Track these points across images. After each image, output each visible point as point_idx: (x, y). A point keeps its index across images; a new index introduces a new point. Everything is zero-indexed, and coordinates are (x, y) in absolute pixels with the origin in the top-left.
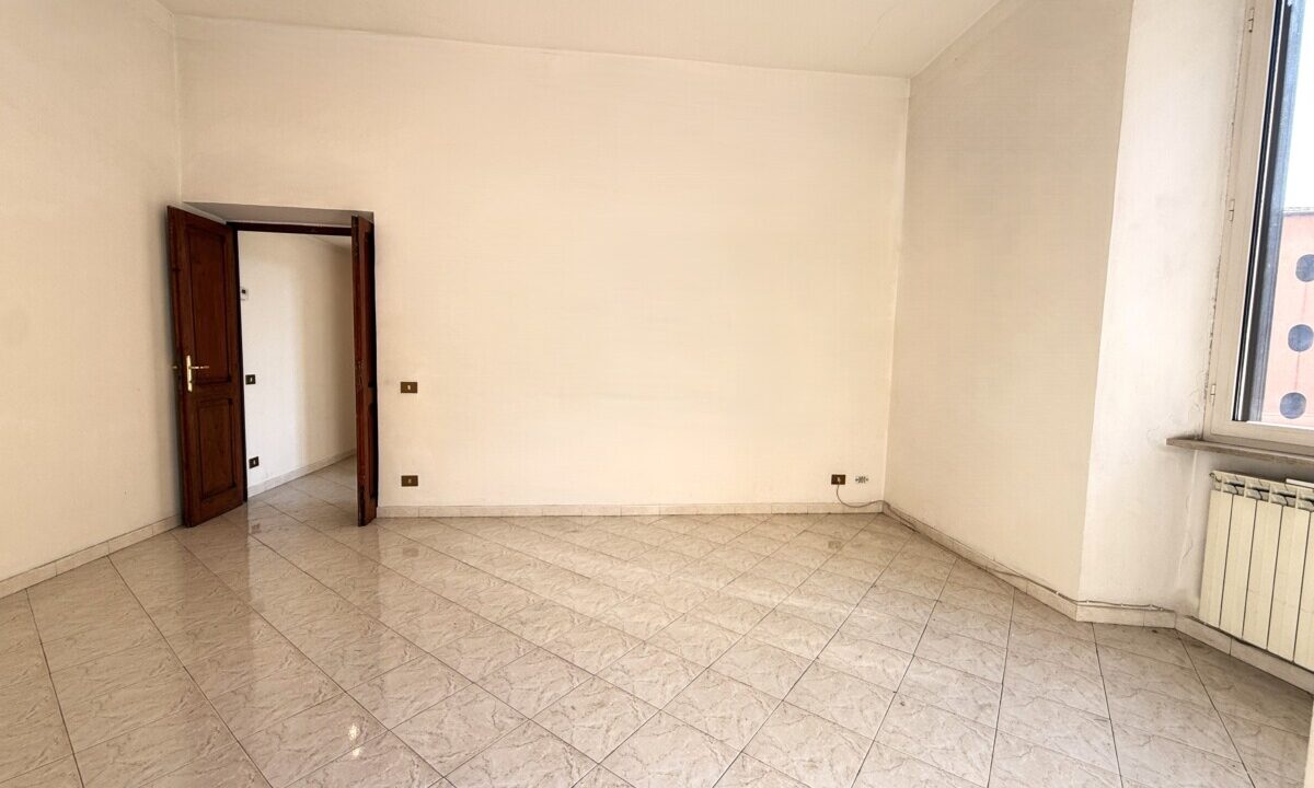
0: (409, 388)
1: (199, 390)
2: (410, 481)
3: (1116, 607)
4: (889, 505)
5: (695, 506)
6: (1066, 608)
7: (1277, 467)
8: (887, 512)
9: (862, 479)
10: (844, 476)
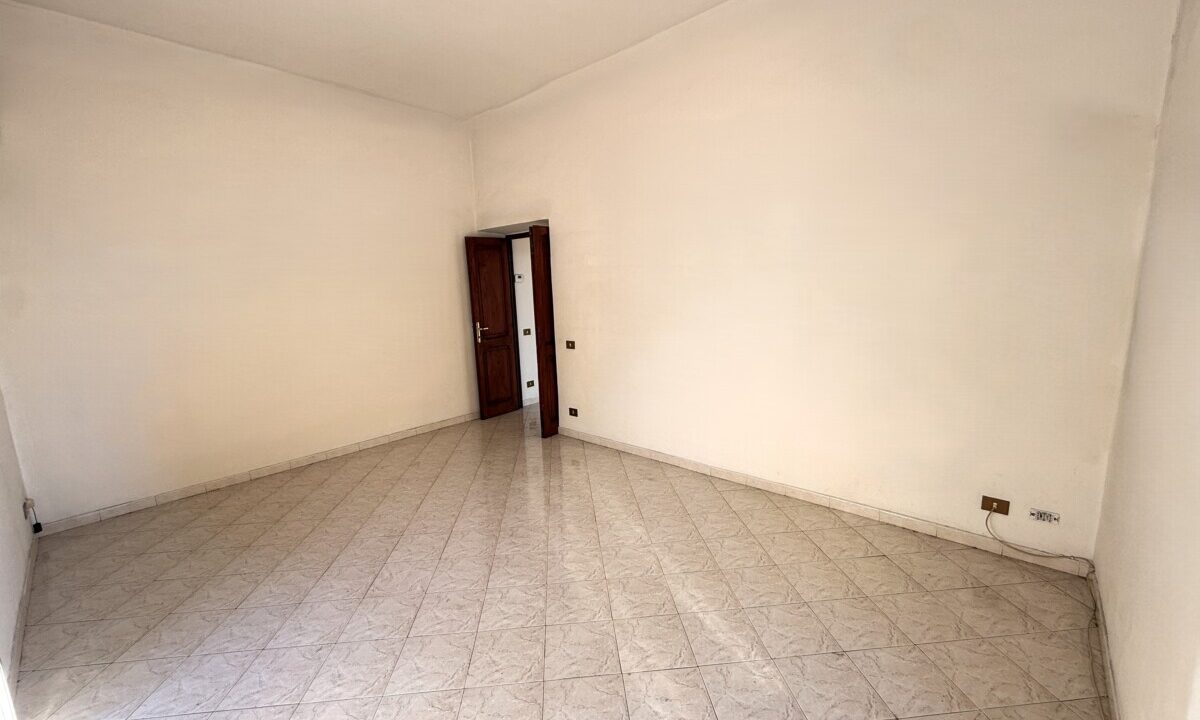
1: (485, 341)
4: (1094, 571)
9: (1043, 515)
10: (1006, 503)
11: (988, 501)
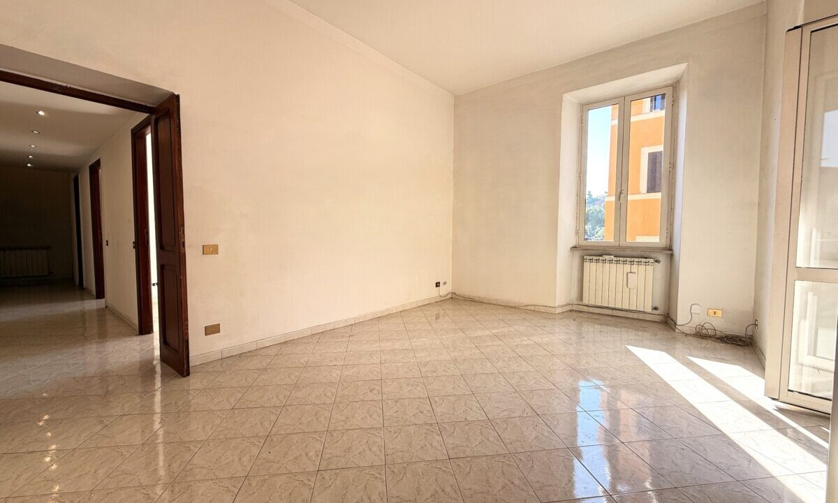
0: (210, 250)
2: (212, 330)
3: (563, 306)
4: (455, 293)
5: (388, 310)
6: (552, 310)
7: (600, 252)
8: (454, 296)
9: (445, 283)
10: (439, 283)
11: (437, 283)
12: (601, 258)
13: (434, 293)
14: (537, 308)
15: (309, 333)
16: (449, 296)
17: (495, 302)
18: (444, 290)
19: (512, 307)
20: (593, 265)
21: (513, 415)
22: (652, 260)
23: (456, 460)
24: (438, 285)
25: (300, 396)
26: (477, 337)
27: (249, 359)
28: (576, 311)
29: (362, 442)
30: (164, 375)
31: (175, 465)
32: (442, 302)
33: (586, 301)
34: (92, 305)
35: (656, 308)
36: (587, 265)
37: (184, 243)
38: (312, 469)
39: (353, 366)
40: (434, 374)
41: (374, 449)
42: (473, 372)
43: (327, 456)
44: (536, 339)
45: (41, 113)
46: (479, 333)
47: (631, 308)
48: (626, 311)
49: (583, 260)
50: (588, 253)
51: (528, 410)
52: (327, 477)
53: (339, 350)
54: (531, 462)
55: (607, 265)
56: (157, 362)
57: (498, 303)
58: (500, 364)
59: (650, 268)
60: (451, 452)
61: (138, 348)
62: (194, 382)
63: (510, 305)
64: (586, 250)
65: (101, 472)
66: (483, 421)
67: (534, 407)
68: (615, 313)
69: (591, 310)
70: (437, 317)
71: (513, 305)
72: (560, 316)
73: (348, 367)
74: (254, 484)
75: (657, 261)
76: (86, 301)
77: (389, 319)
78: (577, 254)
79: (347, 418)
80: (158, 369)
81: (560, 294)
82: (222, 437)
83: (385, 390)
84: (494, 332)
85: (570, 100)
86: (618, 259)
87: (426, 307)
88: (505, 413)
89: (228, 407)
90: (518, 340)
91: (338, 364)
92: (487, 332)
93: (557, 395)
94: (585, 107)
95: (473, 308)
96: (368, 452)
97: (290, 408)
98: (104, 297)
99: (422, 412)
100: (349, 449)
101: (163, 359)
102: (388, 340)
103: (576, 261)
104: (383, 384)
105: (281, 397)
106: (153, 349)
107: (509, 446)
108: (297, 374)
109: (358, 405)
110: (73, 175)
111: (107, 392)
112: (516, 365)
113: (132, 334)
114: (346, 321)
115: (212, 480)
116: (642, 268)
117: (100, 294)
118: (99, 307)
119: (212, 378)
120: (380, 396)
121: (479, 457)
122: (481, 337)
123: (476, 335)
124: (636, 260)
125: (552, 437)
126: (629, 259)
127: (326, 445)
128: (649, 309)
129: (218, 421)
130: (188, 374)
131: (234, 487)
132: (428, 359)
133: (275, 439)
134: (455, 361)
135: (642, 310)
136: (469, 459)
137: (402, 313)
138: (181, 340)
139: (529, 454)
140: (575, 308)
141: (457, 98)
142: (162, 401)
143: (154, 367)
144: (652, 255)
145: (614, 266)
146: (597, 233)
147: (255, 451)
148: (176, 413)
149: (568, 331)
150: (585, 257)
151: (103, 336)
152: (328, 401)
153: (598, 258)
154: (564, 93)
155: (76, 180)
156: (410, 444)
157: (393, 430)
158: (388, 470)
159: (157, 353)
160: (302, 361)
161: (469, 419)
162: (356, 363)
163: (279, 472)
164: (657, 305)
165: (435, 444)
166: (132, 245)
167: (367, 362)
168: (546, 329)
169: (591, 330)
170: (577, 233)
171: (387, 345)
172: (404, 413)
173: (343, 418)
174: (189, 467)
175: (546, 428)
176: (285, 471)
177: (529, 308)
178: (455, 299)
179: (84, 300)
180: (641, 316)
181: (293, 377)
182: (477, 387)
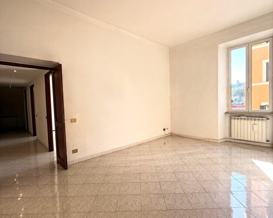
0: (73, 121)
2: (75, 151)
3: (222, 139)
5: (143, 141)
6: (216, 141)
7: (239, 115)
8: (172, 134)
9: (167, 129)
10: (165, 129)
11: (164, 129)
12: (240, 117)
13: (163, 133)
14: (209, 140)
15: (111, 152)
16: (170, 134)
17: (190, 137)
18: (167, 132)
19: (198, 140)
20: (236, 121)
21: (196, 192)
22: (265, 119)
23: (169, 211)
24: (164, 130)
25: (108, 179)
26: (181, 154)
27: (88, 163)
28: (229, 142)
29: (132, 201)
30: (58, 169)
31: (64, 206)
32: (166, 137)
33: (233, 137)
34: (32, 139)
35: (268, 141)
36: (233, 121)
37: (64, 119)
38: (113, 210)
39: (129, 167)
40: (162, 171)
41: (137, 204)
42: (179, 171)
43: (119, 206)
44: (208, 155)
45: (15, 71)
46: (182, 152)
47: (255, 141)
48: (253, 142)
49: (231, 119)
50: (233, 115)
51: (202, 190)
52: (119, 214)
53: (123, 159)
54: (202, 213)
55: (243, 121)
56: (56, 163)
57: (192, 137)
58: (191, 168)
59: (264, 122)
60: (168, 207)
61: (49, 157)
62: (69, 172)
63: (197, 139)
64: (232, 114)
65: (40, 207)
66: (182, 194)
67: (205, 188)
68: (248, 143)
69: (235, 141)
70: (165, 144)
71: (198, 139)
72: (220, 144)
73: (127, 167)
74: (92, 215)
75: (268, 119)
76: (30, 137)
77: (143, 145)
78: (228, 116)
79: (126, 190)
80: (56, 166)
81: (220, 134)
82: (80, 195)
83: (142, 178)
84: (189, 151)
85: (222, 47)
86: (248, 118)
87: (159, 140)
88: (192, 191)
89: (82, 183)
90: (199, 156)
91: (123, 166)
92: (186, 152)
93: (216, 183)
94: (229, 49)
95: (180, 140)
96: (134, 205)
97: (104, 185)
98: (36, 136)
99: (156, 189)
100: (127, 203)
101: (58, 162)
102: (143, 155)
103: (228, 119)
104: (141, 176)
105: (101, 180)
106: (54, 158)
107: (193, 206)
108: (107, 170)
109: (130, 184)
110: (24, 89)
111: (40, 175)
112: (198, 168)
113: (46, 152)
114: (126, 146)
115: (77, 212)
116: (260, 122)
117: (35, 134)
118: (34, 140)
119: (75, 171)
120: (139, 180)
121: (179, 210)
122: (183, 154)
123: (181, 153)
124: (257, 118)
125: (212, 203)
126: (253, 118)
127: (118, 201)
128: (265, 141)
129: (78, 189)
130: (67, 169)
131: (85, 216)
132: (160, 164)
133: (99, 197)
134: (171, 165)
135: (261, 142)
136: (175, 210)
137: (149, 142)
138: (64, 155)
139: (201, 210)
140: (228, 140)
141: (170, 49)
142: (58, 180)
143: (55, 166)
144: (265, 116)
145: (246, 121)
146: (242, 100)
147: (92, 202)
148: (63, 184)
149: (224, 152)
150: (232, 117)
151: (36, 152)
152: (119, 182)
153: (238, 117)
154: (219, 44)
155: (25, 91)
156: (151, 202)
157: (144, 196)
158: (142, 213)
159: (56, 159)
160: (109, 164)
161: (176, 192)
162: (130, 165)
163: (101, 211)
164: (269, 139)
165: (161, 203)
166: (46, 117)
167: (134, 165)
168: (213, 151)
169: (235, 151)
170: (228, 106)
171: (142, 158)
172: (149, 188)
173: (125, 190)
174: (69, 207)
175: (210, 198)
176: (103, 211)
177: (206, 140)
178: (172, 135)
179: (29, 137)
180: (261, 144)
181: (105, 171)
182: (180, 178)
